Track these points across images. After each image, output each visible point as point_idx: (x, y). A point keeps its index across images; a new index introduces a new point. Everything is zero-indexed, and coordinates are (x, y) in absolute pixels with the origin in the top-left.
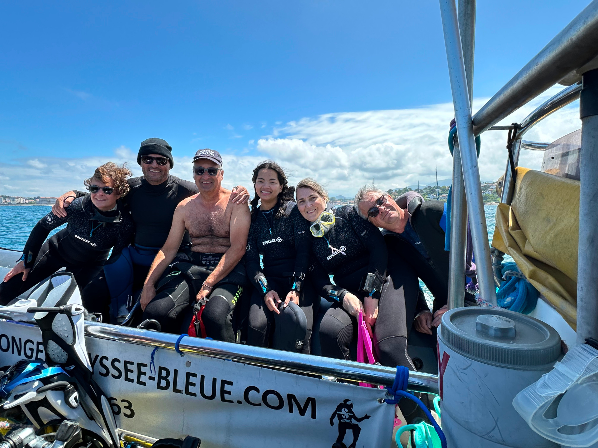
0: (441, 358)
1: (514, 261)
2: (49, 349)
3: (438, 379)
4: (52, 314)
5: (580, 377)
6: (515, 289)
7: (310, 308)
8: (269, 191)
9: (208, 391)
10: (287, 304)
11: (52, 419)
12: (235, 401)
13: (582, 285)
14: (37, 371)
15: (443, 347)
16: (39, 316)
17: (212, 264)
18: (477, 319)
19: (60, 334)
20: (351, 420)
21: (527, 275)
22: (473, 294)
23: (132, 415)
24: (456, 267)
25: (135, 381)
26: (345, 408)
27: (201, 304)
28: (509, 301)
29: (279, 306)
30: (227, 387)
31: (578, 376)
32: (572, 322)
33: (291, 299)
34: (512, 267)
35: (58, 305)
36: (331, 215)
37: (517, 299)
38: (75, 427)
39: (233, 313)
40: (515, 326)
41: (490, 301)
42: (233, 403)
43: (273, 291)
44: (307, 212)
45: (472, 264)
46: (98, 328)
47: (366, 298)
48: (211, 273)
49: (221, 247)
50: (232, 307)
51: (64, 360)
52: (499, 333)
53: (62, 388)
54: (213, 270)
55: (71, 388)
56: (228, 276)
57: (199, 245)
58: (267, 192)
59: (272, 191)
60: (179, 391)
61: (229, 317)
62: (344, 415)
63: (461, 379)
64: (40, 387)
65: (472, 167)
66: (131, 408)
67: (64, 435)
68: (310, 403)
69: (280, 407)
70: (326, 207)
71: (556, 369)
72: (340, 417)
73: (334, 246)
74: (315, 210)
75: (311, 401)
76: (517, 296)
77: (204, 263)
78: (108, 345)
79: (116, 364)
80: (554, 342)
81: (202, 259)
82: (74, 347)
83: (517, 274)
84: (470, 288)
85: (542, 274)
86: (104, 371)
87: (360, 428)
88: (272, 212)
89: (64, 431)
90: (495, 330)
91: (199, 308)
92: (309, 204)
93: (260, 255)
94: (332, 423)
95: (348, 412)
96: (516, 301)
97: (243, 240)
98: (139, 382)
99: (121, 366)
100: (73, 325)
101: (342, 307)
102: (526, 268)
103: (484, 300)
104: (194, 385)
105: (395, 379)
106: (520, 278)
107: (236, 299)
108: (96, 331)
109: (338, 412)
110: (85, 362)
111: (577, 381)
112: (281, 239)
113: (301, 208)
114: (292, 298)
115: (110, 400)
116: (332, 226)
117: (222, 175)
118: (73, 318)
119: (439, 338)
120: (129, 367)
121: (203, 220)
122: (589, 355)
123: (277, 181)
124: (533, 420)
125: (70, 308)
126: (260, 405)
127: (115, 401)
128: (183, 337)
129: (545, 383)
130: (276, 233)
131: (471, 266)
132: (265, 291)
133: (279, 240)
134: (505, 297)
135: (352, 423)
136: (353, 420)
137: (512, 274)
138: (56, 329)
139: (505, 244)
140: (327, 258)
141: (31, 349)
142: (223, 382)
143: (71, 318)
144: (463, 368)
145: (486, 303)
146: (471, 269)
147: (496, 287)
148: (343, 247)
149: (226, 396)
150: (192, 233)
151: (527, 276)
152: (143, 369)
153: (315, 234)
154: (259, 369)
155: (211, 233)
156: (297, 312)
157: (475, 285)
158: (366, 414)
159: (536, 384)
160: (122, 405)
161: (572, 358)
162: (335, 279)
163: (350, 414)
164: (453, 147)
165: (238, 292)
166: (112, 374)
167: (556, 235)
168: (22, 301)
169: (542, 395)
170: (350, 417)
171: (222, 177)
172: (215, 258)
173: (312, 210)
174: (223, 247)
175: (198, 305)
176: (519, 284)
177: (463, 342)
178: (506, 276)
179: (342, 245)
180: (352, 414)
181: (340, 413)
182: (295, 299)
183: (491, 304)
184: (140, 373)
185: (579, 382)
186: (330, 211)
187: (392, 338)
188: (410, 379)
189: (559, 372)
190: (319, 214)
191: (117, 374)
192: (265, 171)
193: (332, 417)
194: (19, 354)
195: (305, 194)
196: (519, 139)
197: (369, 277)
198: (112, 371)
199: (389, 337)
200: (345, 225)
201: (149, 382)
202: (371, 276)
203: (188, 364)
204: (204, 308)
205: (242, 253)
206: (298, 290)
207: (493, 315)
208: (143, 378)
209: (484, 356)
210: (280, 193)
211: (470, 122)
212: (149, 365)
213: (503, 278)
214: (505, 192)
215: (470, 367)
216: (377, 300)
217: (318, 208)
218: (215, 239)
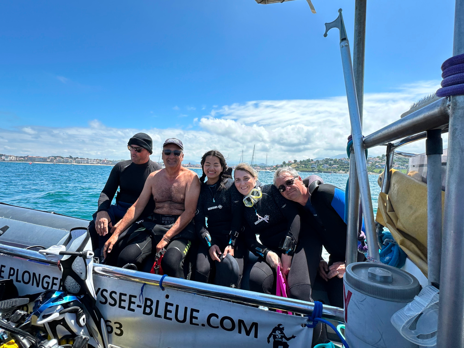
0: (346, 295)
1: (390, 232)
2: (66, 283)
3: (343, 311)
4: (73, 257)
5: (428, 305)
6: (391, 251)
7: (242, 260)
8: (214, 172)
9: (181, 316)
10: (226, 255)
11: (66, 335)
12: (200, 325)
13: (430, 251)
14: (60, 298)
15: (347, 287)
16: (65, 258)
17: (169, 223)
18: (369, 270)
19: (77, 272)
20: (282, 339)
21: (399, 242)
22: (362, 253)
23: (121, 334)
24: (351, 234)
25: (127, 308)
26: (278, 331)
27: (161, 253)
28: (388, 259)
29: (220, 256)
30: (195, 314)
31: (427, 304)
32: (425, 273)
33: (228, 252)
34: (389, 236)
35: (78, 250)
36: (259, 191)
37: (393, 258)
38: (87, 339)
39: (184, 260)
40: (392, 275)
41: (376, 259)
42: (199, 325)
43: (215, 245)
44: (241, 188)
45: (361, 232)
46: (101, 268)
47: (283, 254)
48: (168, 231)
49: (176, 210)
50: (184, 256)
51: (77, 291)
52: (382, 279)
53: (75, 312)
54: (169, 228)
55: (82, 311)
56: (180, 233)
57: (160, 209)
58: (212, 173)
59: (216, 171)
60: (159, 316)
61: (181, 264)
62: (277, 335)
63: (359, 308)
64: (61, 310)
65: (363, 171)
66: (121, 329)
67: (80, 345)
68: (254, 326)
69: (232, 329)
70: (256, 185)
71: (415, 300)
72: (275, 337)
73: (260, 214)
74: (247, 187)
75: (255, 325)
76: (393, 256)
77: (163, 222)
78: (108, 281)
79: (113, 295)
80: (416, 285)
81: (162, 219)
82: (85, 281)
83: (392, 241)
84: (360, 249)
85: (408, 243)
86: (104, 300)
87: (288, 345)
88: (215, 186)
89: (80, 342)
90: (380, 277)
91: (160, 256)
92: (243, 183)
93: (206, 218)
94: (269, 341)
95: (280, 334)
96: (392, 259)
97: (194, 205)
98: (129, 309)
99: (116, 297)
100: (86, 265)
101: (265, 261)
102: (398, 238)
103: (371, 258)
104: (170, 312)
105: (313, 310)
106: (394, 244)
107: (187, 251)
108: (100, 271)
109: (273, 334)
110: (92, 292)
111: (427, 307)
112: (222, 207)
113: (237, 185)
114: (229, 250)
115: (106, 321)
116: (260, 199)
117: (183, 158)
118: (87, 260)
119: (345, 281)
120: (123, 297)
121: (165, 189)
122: (433, 292)
123: (219, 165)
124: (402, 330)
125: (86, 253)
126: (218, 327)
127: (110, 323)
128: (165, 277)
129: (409, 308)
130: (218, 201)
131: (361, 233)
132: (210, 245)
133: (220, 207)
134: (385, 256)
135: (283, 341)
136: (283, 339)
137: (389, 241)
138: (75, 268)
139: (385, 221)
140: (255, 223)
141: (48, 283)
142: (193, 310)
143: (86, 261)
144: (360, 301)
145: (373, 260)
146: (361, 236)
147: (379, 249)
148: (267, 216)
149: (194, 321)
150: (156, 198)
151: (399, 244)
152: (133, 299)
153: (247, 205)
154: (219, 301)
155: (170, 199)
156: (232, 262)
157: (364, 247)
158: (293, 335)
159: (404, 309)
160: (114, 326)
161: (425, 294)
162: (260, 238)
163: (282, 335)
164: (350, 153)
165: (188, 244)
166: (109, 302)
167: (416, 218)
168: (55, 246)
169: (408, 315)
170: (282, 337)
171: (182, 158)
172: (172, 219)
173: (245, 187)
174: (178, 210)
175: (158, 254)
176: (394, 248)
177: (361, 284)
178: (386, 242)
179: (266, 214)
180: (283, 335)
181: (275, 334)
182: (231, 252)
183: (376, 261)
184: (131, 302)
185: (428, 308)
186: (259, 188)
187: (300, 285)
188: (324, 311)
189: (417, 301)
190: (250, 190)
191: (113, 302)
192: (211, 157)
193: (269, 337)
194: (38, 286)
195: (241, 175)
196: (392, 151)
197: (287, 239)
198: (110, 300)
199: (298, 284)
200: (269, 199)
201: (137, 309)
202: (289, 239)
203: (167, 297)
204: (163, 256)
205: (194, 215)
206: (233, 245)
207: (378, 268)
208: (132, 306)
209: (374, 293)
210: (221, 172)
211: (362, 142)
212: (138, 297)
213: (384, 244)
214: (384, 185)
215: (365, 300)
216: (291, 257)
217: (249, 186)
218: (173, 204)
